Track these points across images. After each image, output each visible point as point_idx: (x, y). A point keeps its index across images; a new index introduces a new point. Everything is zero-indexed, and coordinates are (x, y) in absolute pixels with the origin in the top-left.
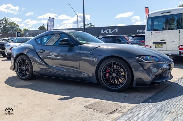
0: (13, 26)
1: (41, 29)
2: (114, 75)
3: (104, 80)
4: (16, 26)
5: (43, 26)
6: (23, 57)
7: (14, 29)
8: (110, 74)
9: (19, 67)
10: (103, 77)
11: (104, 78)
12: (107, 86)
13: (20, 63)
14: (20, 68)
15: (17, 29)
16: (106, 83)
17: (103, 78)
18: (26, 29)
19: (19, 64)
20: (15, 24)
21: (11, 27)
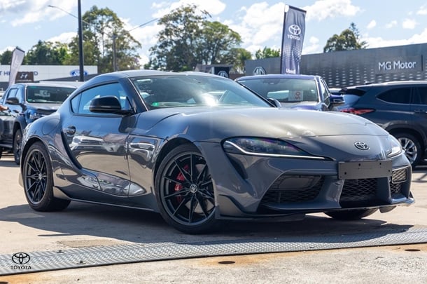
0: (215, 40)
1: (339, 48)
2: (193, 189)
3: (169, 200)
4: (227, 37)
5: (346, 33)
6: (37, 146)
7: (222, 52)
8: (185, 185)
9: (32, 174)
10: (167, 193)
11: (170, 194)
12: (172, 216)
13: (33, 164)
14: (33, 177)
15: (234, 51)
16: (172, 207)
17: (165, 195)
18: (269, 51)
19: (30, 167)
20: (224, 29)
21: (209, 45)
